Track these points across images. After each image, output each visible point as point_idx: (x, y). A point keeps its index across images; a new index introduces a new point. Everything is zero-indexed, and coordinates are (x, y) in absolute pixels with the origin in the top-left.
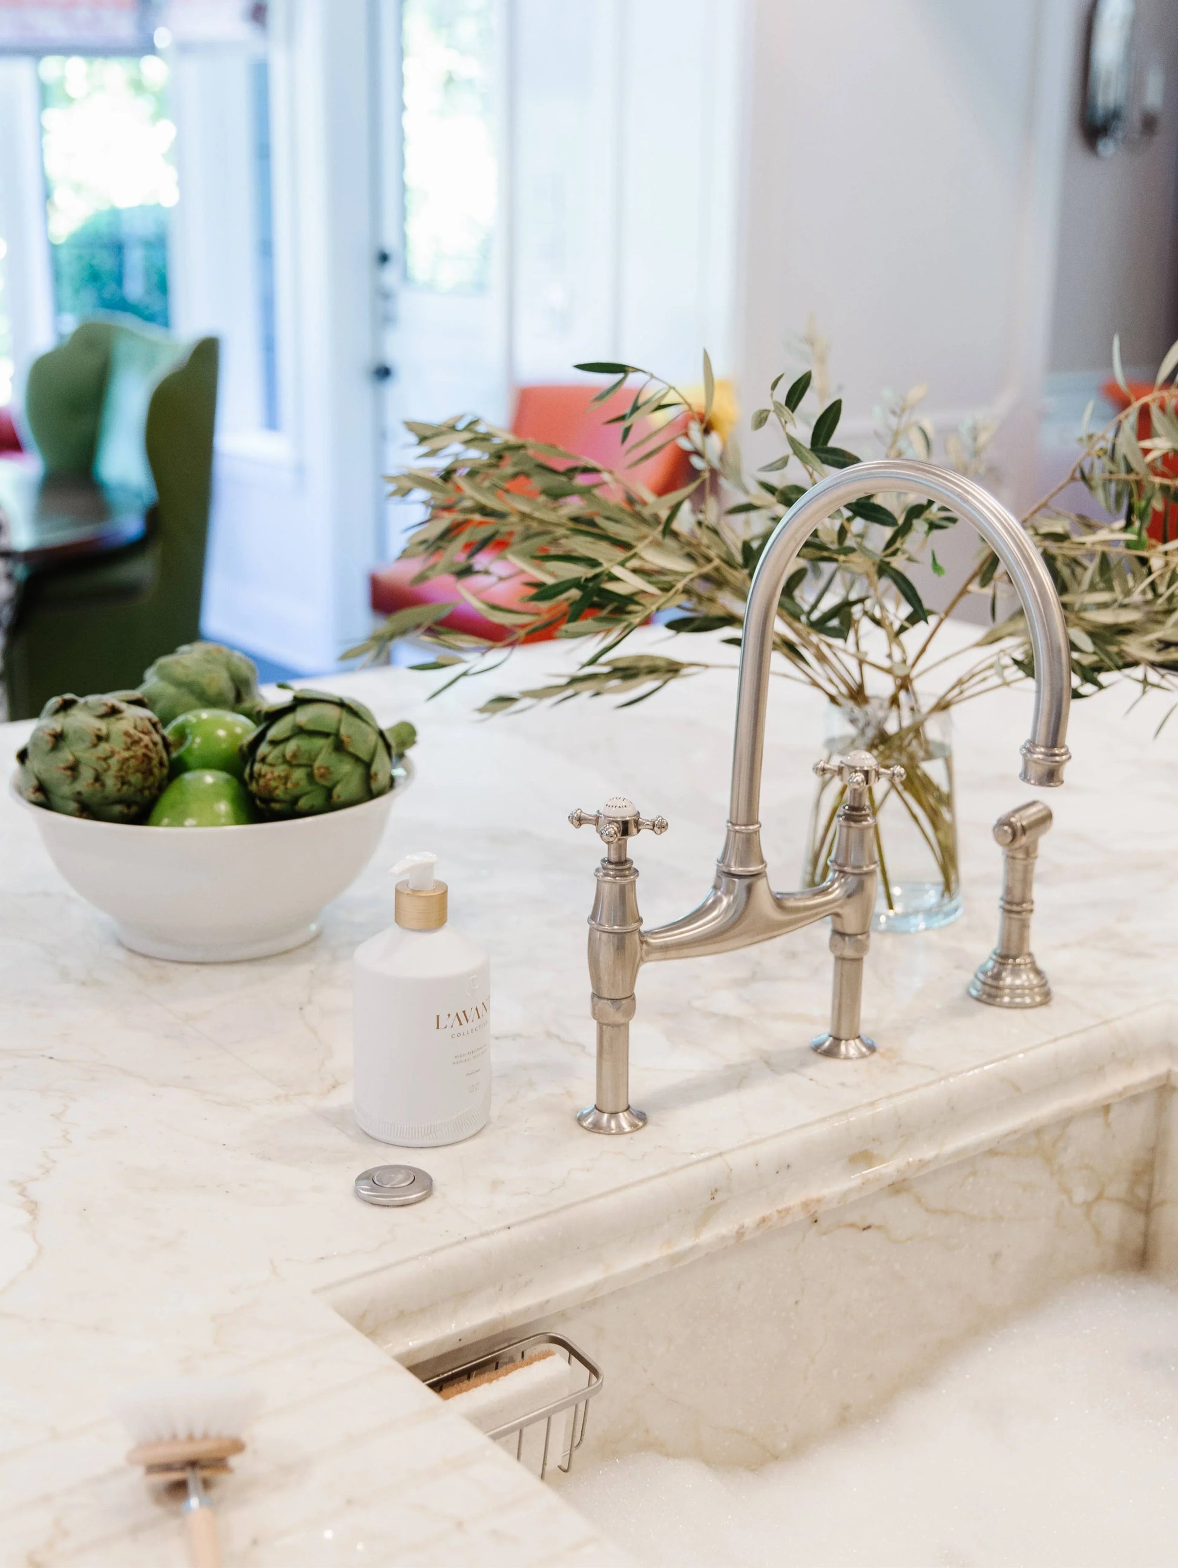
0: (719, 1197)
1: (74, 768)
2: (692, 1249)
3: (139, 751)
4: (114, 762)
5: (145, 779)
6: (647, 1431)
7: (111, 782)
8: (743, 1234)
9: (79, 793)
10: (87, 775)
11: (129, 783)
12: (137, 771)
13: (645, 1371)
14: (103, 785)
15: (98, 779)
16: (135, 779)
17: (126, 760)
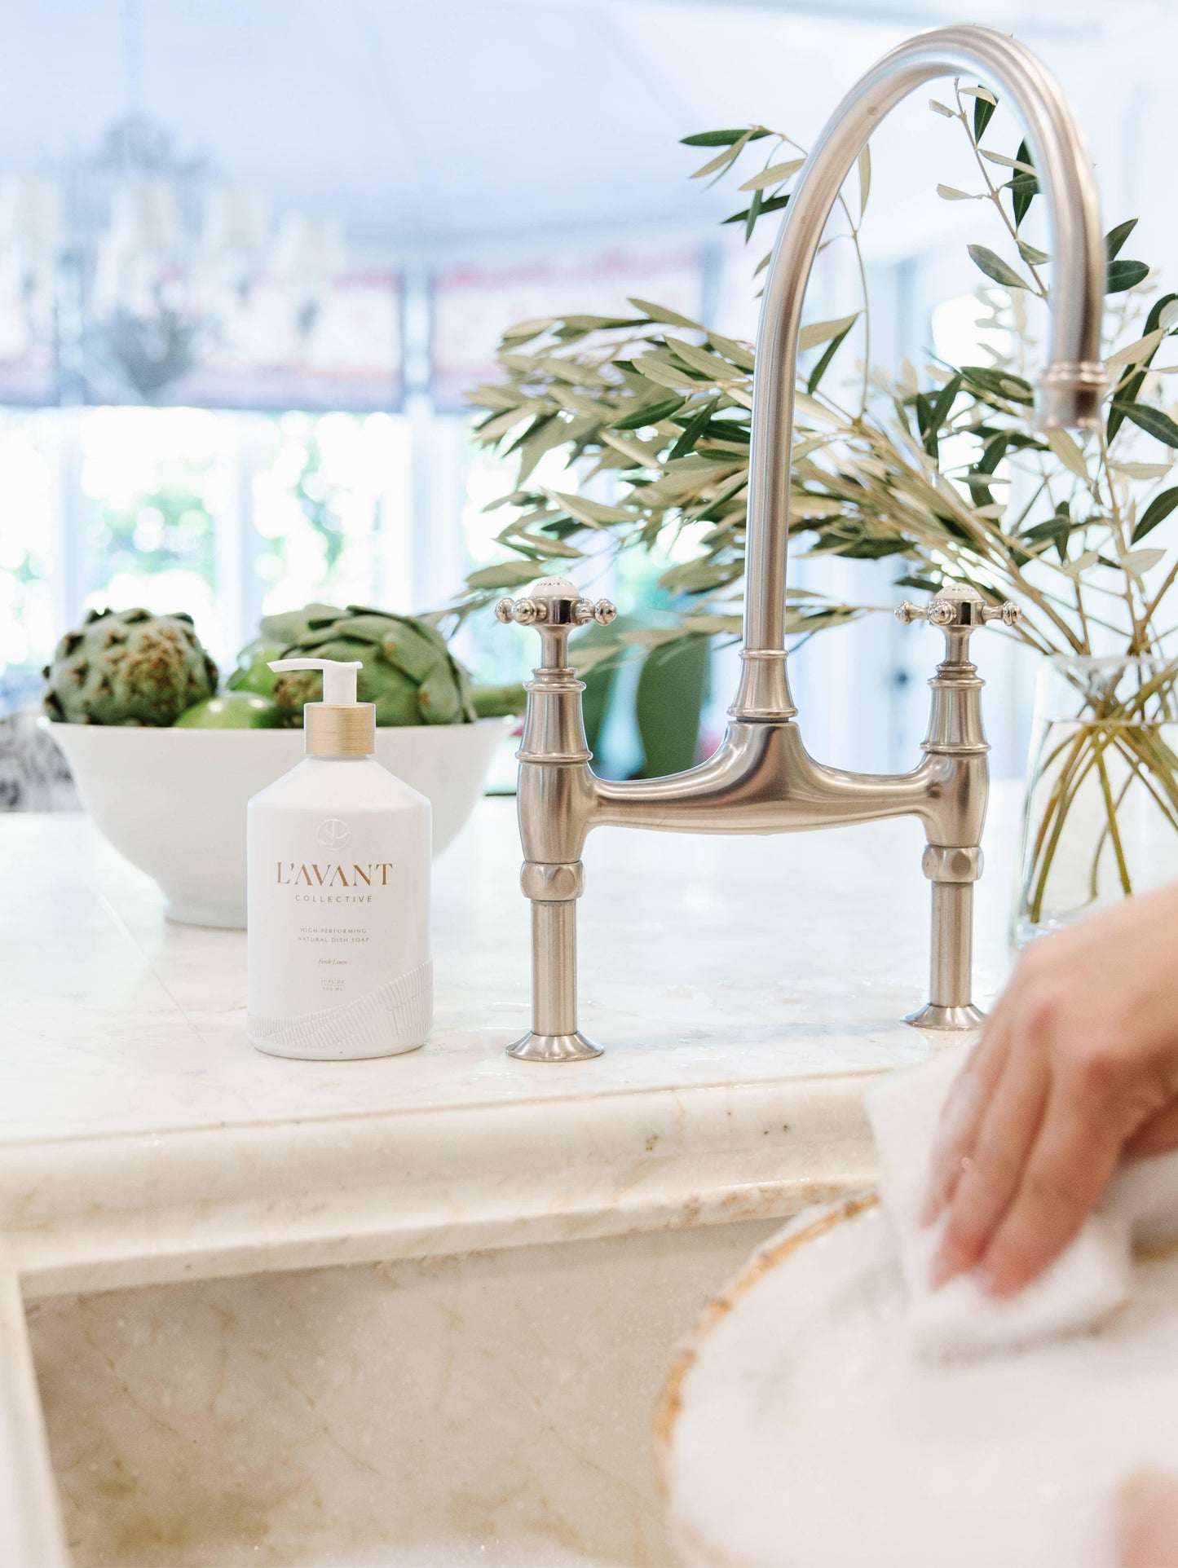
0: (660, 1150)
1: (82, 673)
2: (603, 1216)
3: (154, 655)
4: (124, 666)
5: (160, 688)
6: (544, 1503)
7: (120, 689)
8: (696, 1211)
9: (87, 704)
10: (94, 679)
11: (142, 694)
12: (150, 676)
13: (538, 1403)
14: (111, 693)
15: (106, 684)
16: (147, 686)
17: (138, 664)
